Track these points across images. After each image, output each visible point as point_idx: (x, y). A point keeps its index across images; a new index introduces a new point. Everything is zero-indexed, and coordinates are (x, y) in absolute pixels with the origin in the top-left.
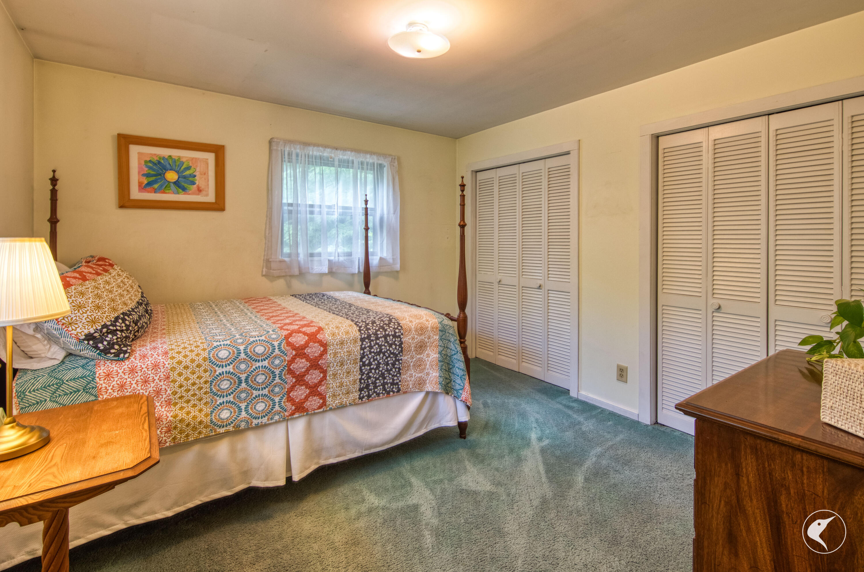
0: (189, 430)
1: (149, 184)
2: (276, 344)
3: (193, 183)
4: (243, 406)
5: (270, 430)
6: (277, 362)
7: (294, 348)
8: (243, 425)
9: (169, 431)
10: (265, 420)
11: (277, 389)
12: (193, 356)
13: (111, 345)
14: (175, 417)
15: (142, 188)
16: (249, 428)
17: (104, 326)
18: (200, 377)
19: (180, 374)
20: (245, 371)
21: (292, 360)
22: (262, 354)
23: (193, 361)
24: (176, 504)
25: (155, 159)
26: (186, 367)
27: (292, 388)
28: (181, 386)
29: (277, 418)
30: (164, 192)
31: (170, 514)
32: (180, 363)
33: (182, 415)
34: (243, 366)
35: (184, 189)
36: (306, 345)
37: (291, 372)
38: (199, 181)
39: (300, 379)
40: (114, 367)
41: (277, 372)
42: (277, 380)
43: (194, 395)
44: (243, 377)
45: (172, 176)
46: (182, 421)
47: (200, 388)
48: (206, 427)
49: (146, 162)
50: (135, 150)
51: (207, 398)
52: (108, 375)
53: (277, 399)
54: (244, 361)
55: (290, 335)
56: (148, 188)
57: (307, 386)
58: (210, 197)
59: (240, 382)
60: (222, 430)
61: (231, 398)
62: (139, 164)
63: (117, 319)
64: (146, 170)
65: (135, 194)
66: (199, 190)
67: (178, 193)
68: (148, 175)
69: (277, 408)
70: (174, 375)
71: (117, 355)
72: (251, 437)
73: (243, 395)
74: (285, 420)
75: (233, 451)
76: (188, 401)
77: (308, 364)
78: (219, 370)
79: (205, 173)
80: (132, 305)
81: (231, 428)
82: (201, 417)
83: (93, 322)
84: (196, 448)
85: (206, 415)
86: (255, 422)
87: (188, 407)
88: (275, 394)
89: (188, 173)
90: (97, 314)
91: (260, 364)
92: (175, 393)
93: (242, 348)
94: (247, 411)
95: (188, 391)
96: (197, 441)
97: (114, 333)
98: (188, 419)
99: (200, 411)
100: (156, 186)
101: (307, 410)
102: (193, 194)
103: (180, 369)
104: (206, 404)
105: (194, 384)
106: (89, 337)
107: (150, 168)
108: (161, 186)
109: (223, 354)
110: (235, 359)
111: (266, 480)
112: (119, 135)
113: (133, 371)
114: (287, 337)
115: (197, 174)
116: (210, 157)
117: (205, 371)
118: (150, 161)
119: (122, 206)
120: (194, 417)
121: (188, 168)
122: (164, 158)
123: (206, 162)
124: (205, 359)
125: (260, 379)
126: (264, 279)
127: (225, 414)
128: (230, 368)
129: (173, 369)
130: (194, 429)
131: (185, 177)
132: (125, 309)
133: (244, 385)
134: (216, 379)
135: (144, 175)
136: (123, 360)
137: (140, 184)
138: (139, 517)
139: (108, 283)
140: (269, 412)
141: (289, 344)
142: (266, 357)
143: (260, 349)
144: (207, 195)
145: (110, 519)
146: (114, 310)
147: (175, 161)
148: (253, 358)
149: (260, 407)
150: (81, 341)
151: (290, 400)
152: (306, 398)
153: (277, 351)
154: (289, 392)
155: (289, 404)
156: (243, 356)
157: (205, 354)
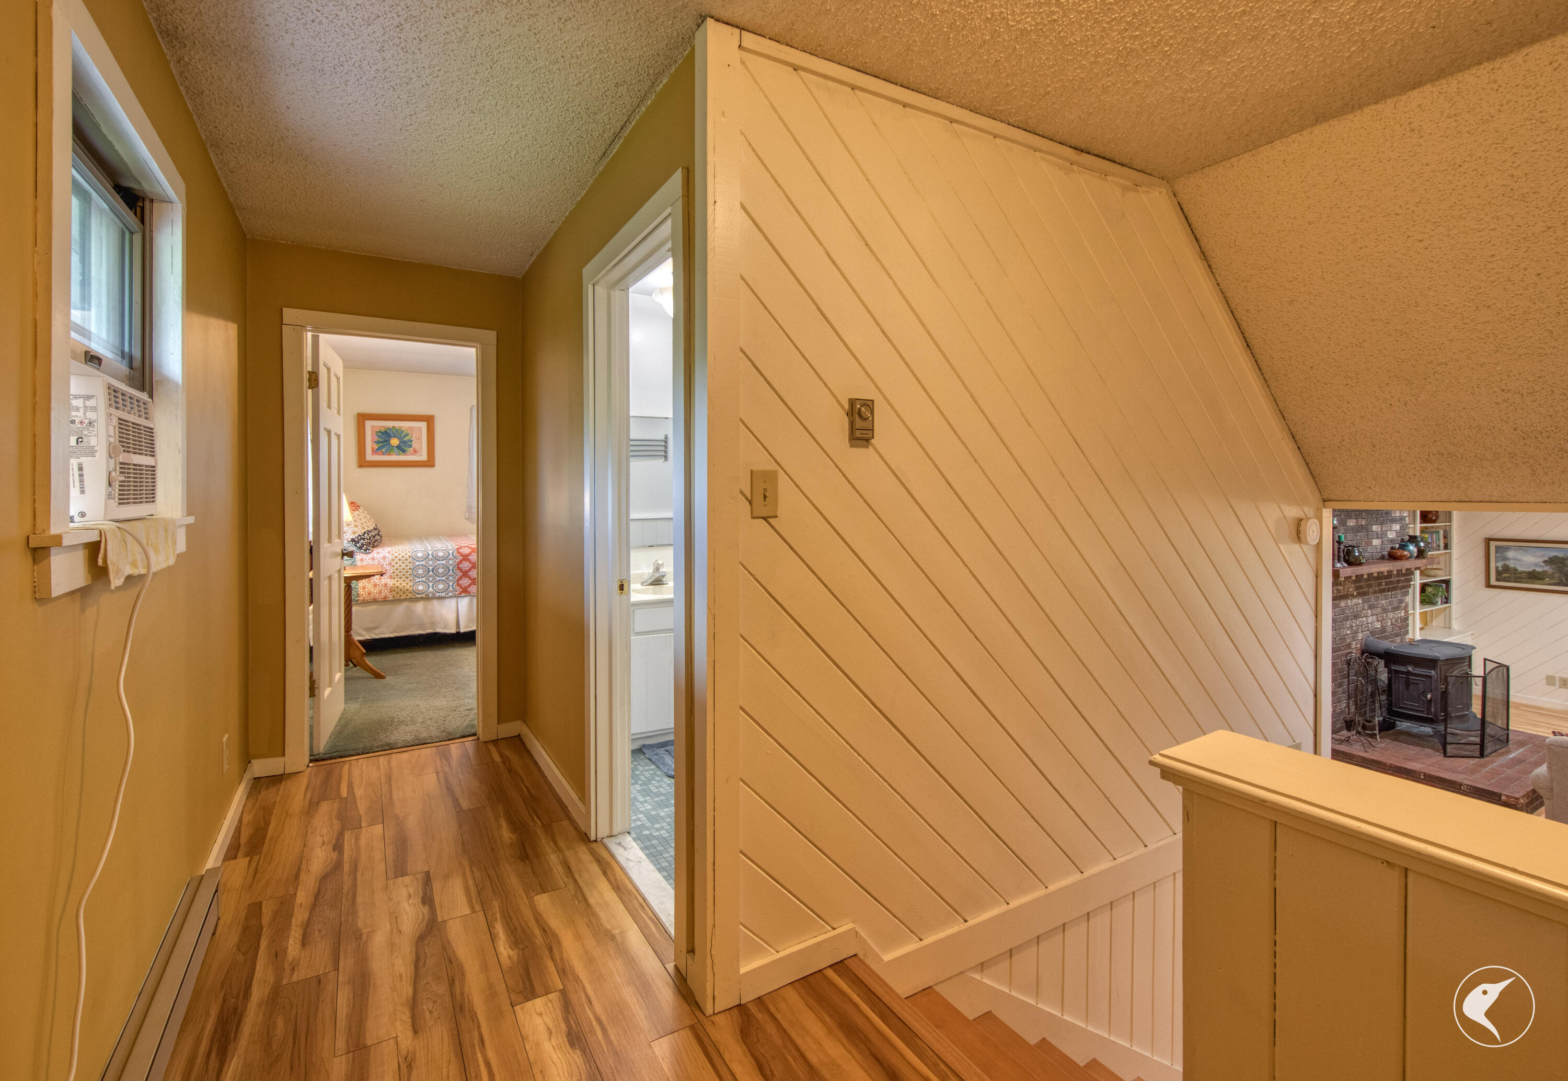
0: (401, 593)
1: (378, 449)
2: (451, 552)
3: (411, 446)
4: (431, 584)
5: (447, 601)
6: (451, 562)
7: (462, 555)
8: (431, 595)
9: (391, 592)
10: (443, 594)
11: (451, 578)
12: (403, 554)
13: (363, 545)
14: (394, 584)
15: (375, 452)
16: (434, 598)
17: (359, 535)
18: (407, 566)
19: (397, 563)
20: (431, 565)
21: (461, 562)
22: (442, 557)
23: (403, 557)
24: (395, 631)
25: (383, 430)
26: (400, 560)
27: (460, 578)
28: (397, 569)
29: (450, 594)
30: (389, 455)
31: (392, 636)
32: (396, 557)
33: (397, 584)
34: (431, 563)
35: (404, 451)
36: (470, 554)
37: (459, 568)
38: (414, 444)
39: (465, 574)
40: (364, 556)
41: (451, 568)
42: (451, 573)
43: (404, 575)
44: (431, 568)
45: (395, 442)
46: (397, 587)
47: (407, 572)
48: (410, 593)
49: (377, 432)
50: (369, 424)
51: (411, 578)
52: (362, 560)
53: (451, 584)
54: (431, 560)
55: (460, 548)
56: (379, 452)
57: (470, 578)
58: (423, 457)
59: (429, 571)
60: (419, 596)
61: (424, 579)
62: (372, 434)
63: (365, 533)
64: (376, 438)
65: (370, 457)
66: (415, 452)
67: (399, 454)
68: (378, 442)
69: (451, 588)
70: (393, 563)
71: (365, 550)
72: (435, 603)
73: (431, 579)
74: (457, 597)
75: (425, 609)
76: (401, 578)
77: (471, 565)
78: (417, 563)
79: (420, 438)
80: (371, 528)
81: (423, 596)
82: (407, 587)
83: (354, 533)
84: (405, 604)
85: (410, 587)
86: (438, 594)
87: (401, 581)
88: (450, 581)
89: (406, 439)
90: (356, 529)
91: (441, 562)
92: (394, 573)
93: (430, 552)
94: (433, 588)
95: (401, 572)
96: (406, 600)
97: (364, 539)
98: (401, 587)
99: (407, 584)
100: (384, 450)
101: (470, 593)
102: (411, 454)
103: (396, 560)
104: (410, 580)
105: (404, 569)
106: (353, 540)
107: (379, 436)
108: (387, 450)
109: (420, 555)
110: (426, 558)
111: (444, 629)
112: (358, 414)
113: (373, 559)
114: (458, 549)
115: (413, 439)
116: (423, 425)
117: (410, 563)
118: (380, 432)
119: (360, 466)
120: (404, 587)
121: (407, 435)
122: (389, 429)
123: (420, 429)
124: (409, 557)
125: (441, 571)
126: (467, 521)
127: (421, 588)
128: (423, 563)
129: (393, 560)
130: (404, 593)
131: (404, 442)
132: (369, 529)
133: (431, 573)
134: (415, 568)
135: (375, 442)
136: (368, 553)
137: (373, 449)
138: (376, 635)
139: (359, 515)
140: (446, 590)
141: (458, 552)
142: (444, 558)
143: (441, 554)
144: (421, 455)
145: (363, 632)
146: (364, 528)
147: (397, 431)
148: (436, 558)
149: (441, 586)
150: (349, 542)
151: (459, 585)
152: (469, 585)
153: (451, 556)
154: (458, 580)
155: (458, 588)
156: (430, 557)
157: (410, 554)
